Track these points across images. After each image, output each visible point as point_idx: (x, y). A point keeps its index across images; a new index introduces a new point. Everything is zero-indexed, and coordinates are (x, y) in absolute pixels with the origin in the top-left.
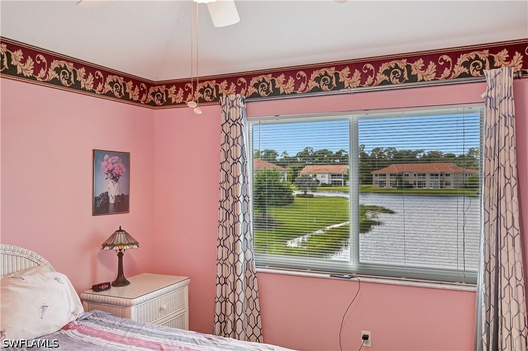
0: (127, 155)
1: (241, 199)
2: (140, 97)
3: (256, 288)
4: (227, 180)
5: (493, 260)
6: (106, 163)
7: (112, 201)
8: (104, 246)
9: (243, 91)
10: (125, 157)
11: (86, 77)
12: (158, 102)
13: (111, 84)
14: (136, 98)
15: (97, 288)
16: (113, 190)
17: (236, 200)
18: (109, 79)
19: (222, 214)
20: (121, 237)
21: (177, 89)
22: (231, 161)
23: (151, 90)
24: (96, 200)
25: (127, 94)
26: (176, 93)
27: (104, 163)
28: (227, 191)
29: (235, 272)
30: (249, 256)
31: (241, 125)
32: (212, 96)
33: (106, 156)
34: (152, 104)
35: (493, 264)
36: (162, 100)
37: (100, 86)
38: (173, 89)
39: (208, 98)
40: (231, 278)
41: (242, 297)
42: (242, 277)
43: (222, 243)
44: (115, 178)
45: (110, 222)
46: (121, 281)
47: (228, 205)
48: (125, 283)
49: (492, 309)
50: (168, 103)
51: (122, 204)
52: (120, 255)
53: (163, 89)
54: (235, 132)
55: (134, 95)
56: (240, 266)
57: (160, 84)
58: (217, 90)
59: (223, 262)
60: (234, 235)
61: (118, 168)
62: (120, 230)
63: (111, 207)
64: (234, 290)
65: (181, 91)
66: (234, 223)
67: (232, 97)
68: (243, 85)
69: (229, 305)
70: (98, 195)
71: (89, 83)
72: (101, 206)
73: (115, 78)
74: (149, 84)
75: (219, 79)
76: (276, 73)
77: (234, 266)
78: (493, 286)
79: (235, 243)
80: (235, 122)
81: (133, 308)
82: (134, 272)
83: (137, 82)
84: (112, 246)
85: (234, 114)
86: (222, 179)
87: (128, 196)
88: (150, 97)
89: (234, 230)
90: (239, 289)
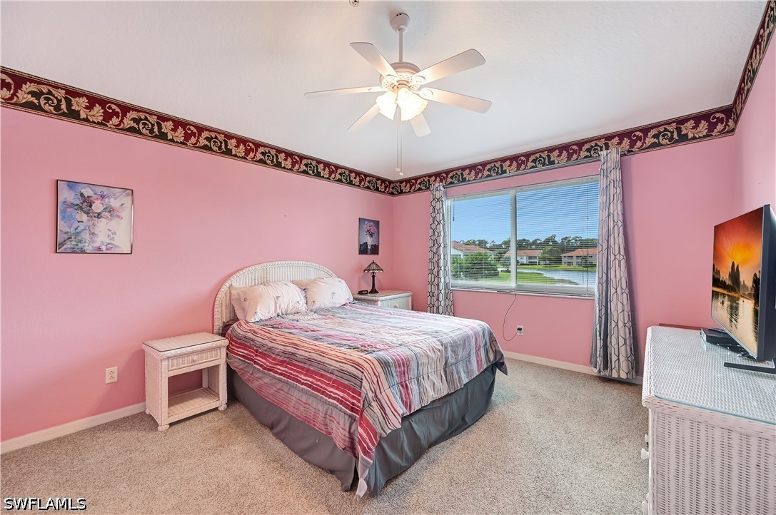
0: (378, 222)
1: (442, 245)
2: (385, 190)
3: (451, 299)
4: (434, 235)
5: (605, 276)
6: (366, 226)
7: (369, 247)
8: (365, 270)
9: (444, 181)
10: (377, 223)
11: (355, 178)
12: (395, 193)
13: (369, 182)
14: (383, 190)
15: (361, 293)
16: (370, 241)
17: (439, 246)
18: (368, 179)
19: (431, 255)
20: (374, 267)
21: (406, 184)
22: (436, 223)
23: (392, 186)
24: (361, 246)
25: (378, 188)
26: (406, 186)
27: (365, 226)
28: (434, 241)
29: (438, 289)
30: (447, 281)
31: (442, 201)
32: (426, 186)
33: (366, 222)
34: (392, 194)
35: (604, 279)
36: (398, 191)
37: (363, 183)
38: (404, 184)
39: (423, 188)
40: (436, 292)
41: (443, 303)
42: (443, 292)
43: (431, 272)
44: (371, 235)
45: (368, 259)
46: (374, 291)
47: (434, 249)
48: (376, 292)
49: (603, 308)
50: (401, 192)
51: (375, 250)
52: (373, 277)
53: (398, 184)
54: (438, 205)
55: (382, 188)
56: (442, 286)
57: (396, 182)
58: (429, 182)
59: (432, 283)
60: (438, 267)
61: (373, 229)
62: (373, 263)
63: (369, 251)
64: (438, 300)
65: (408, 185)
66: (438, 260)
67: (437, 185)
68: (444, 178)
69: (435, 308)
70: (362, 243)
71: (356, 181)
72: (363, 250)
73: (371, 178)
74: (391, 182)
75: (430, 176)
76: (463, 169)
77: (438, 285)
78: (604, 293)
79: (438, 271)
80: (439, 200)
81: (379, 302)
82: (382, 289)
83: (383, 181)
84: (369, 270)
85: (438, 195)
86: (431, 234)
87: (378, 246)
88: (391, 190)
89: (438, 264)
90: (441, 299)
